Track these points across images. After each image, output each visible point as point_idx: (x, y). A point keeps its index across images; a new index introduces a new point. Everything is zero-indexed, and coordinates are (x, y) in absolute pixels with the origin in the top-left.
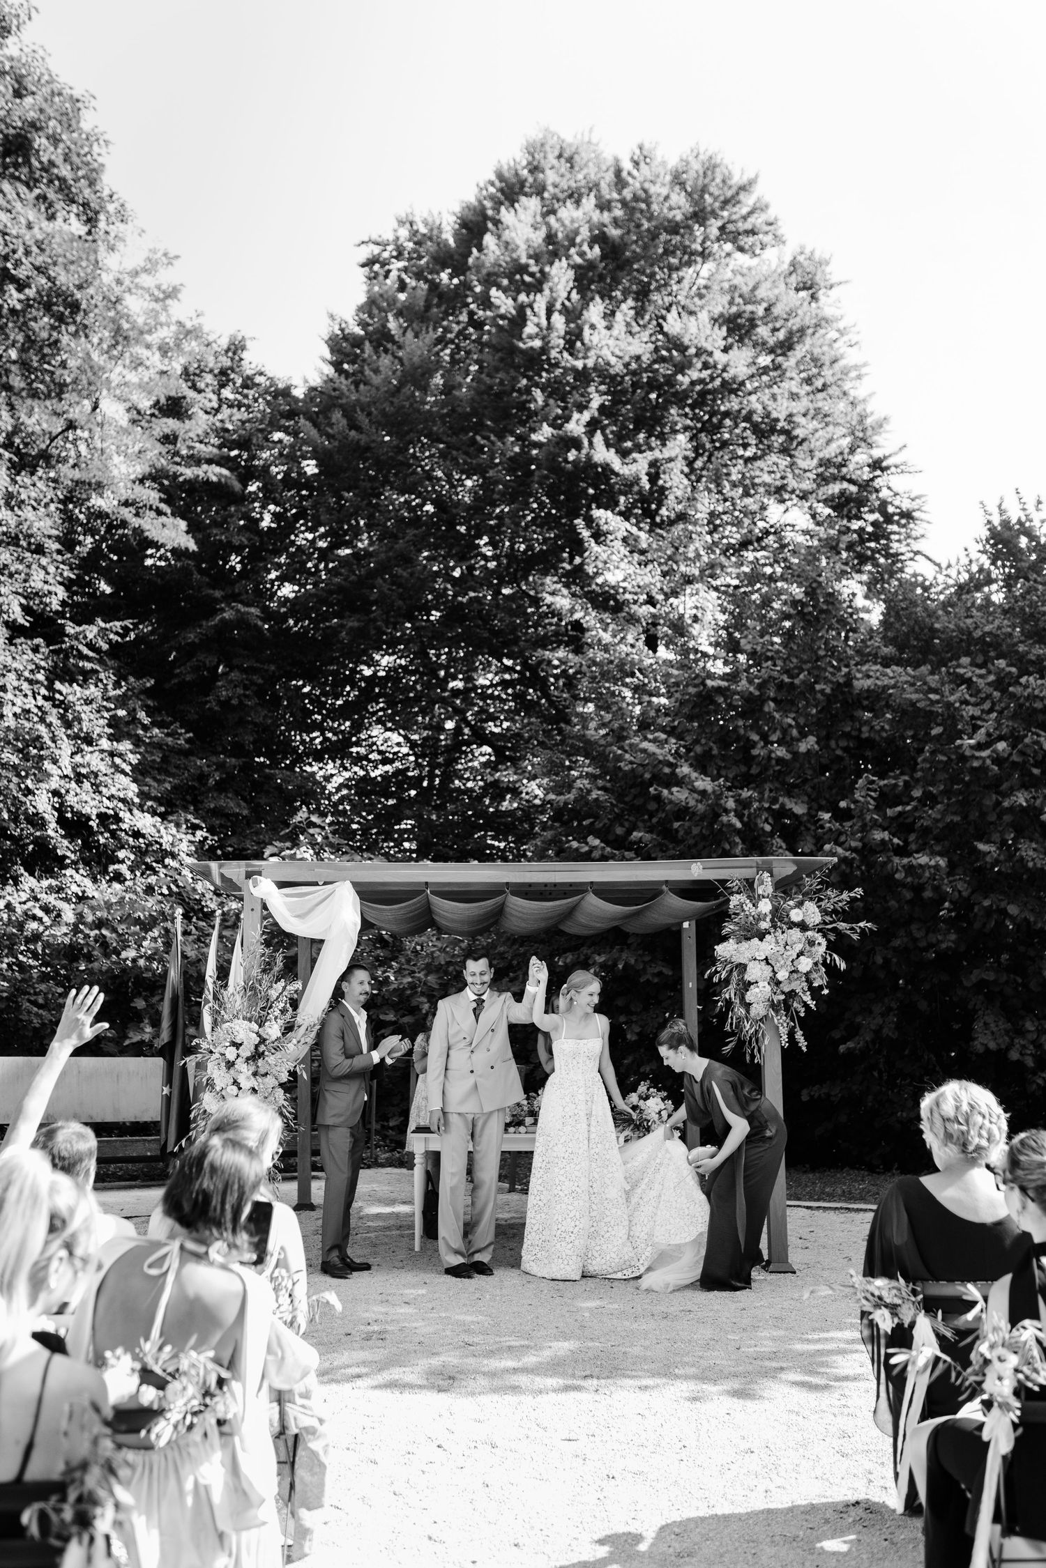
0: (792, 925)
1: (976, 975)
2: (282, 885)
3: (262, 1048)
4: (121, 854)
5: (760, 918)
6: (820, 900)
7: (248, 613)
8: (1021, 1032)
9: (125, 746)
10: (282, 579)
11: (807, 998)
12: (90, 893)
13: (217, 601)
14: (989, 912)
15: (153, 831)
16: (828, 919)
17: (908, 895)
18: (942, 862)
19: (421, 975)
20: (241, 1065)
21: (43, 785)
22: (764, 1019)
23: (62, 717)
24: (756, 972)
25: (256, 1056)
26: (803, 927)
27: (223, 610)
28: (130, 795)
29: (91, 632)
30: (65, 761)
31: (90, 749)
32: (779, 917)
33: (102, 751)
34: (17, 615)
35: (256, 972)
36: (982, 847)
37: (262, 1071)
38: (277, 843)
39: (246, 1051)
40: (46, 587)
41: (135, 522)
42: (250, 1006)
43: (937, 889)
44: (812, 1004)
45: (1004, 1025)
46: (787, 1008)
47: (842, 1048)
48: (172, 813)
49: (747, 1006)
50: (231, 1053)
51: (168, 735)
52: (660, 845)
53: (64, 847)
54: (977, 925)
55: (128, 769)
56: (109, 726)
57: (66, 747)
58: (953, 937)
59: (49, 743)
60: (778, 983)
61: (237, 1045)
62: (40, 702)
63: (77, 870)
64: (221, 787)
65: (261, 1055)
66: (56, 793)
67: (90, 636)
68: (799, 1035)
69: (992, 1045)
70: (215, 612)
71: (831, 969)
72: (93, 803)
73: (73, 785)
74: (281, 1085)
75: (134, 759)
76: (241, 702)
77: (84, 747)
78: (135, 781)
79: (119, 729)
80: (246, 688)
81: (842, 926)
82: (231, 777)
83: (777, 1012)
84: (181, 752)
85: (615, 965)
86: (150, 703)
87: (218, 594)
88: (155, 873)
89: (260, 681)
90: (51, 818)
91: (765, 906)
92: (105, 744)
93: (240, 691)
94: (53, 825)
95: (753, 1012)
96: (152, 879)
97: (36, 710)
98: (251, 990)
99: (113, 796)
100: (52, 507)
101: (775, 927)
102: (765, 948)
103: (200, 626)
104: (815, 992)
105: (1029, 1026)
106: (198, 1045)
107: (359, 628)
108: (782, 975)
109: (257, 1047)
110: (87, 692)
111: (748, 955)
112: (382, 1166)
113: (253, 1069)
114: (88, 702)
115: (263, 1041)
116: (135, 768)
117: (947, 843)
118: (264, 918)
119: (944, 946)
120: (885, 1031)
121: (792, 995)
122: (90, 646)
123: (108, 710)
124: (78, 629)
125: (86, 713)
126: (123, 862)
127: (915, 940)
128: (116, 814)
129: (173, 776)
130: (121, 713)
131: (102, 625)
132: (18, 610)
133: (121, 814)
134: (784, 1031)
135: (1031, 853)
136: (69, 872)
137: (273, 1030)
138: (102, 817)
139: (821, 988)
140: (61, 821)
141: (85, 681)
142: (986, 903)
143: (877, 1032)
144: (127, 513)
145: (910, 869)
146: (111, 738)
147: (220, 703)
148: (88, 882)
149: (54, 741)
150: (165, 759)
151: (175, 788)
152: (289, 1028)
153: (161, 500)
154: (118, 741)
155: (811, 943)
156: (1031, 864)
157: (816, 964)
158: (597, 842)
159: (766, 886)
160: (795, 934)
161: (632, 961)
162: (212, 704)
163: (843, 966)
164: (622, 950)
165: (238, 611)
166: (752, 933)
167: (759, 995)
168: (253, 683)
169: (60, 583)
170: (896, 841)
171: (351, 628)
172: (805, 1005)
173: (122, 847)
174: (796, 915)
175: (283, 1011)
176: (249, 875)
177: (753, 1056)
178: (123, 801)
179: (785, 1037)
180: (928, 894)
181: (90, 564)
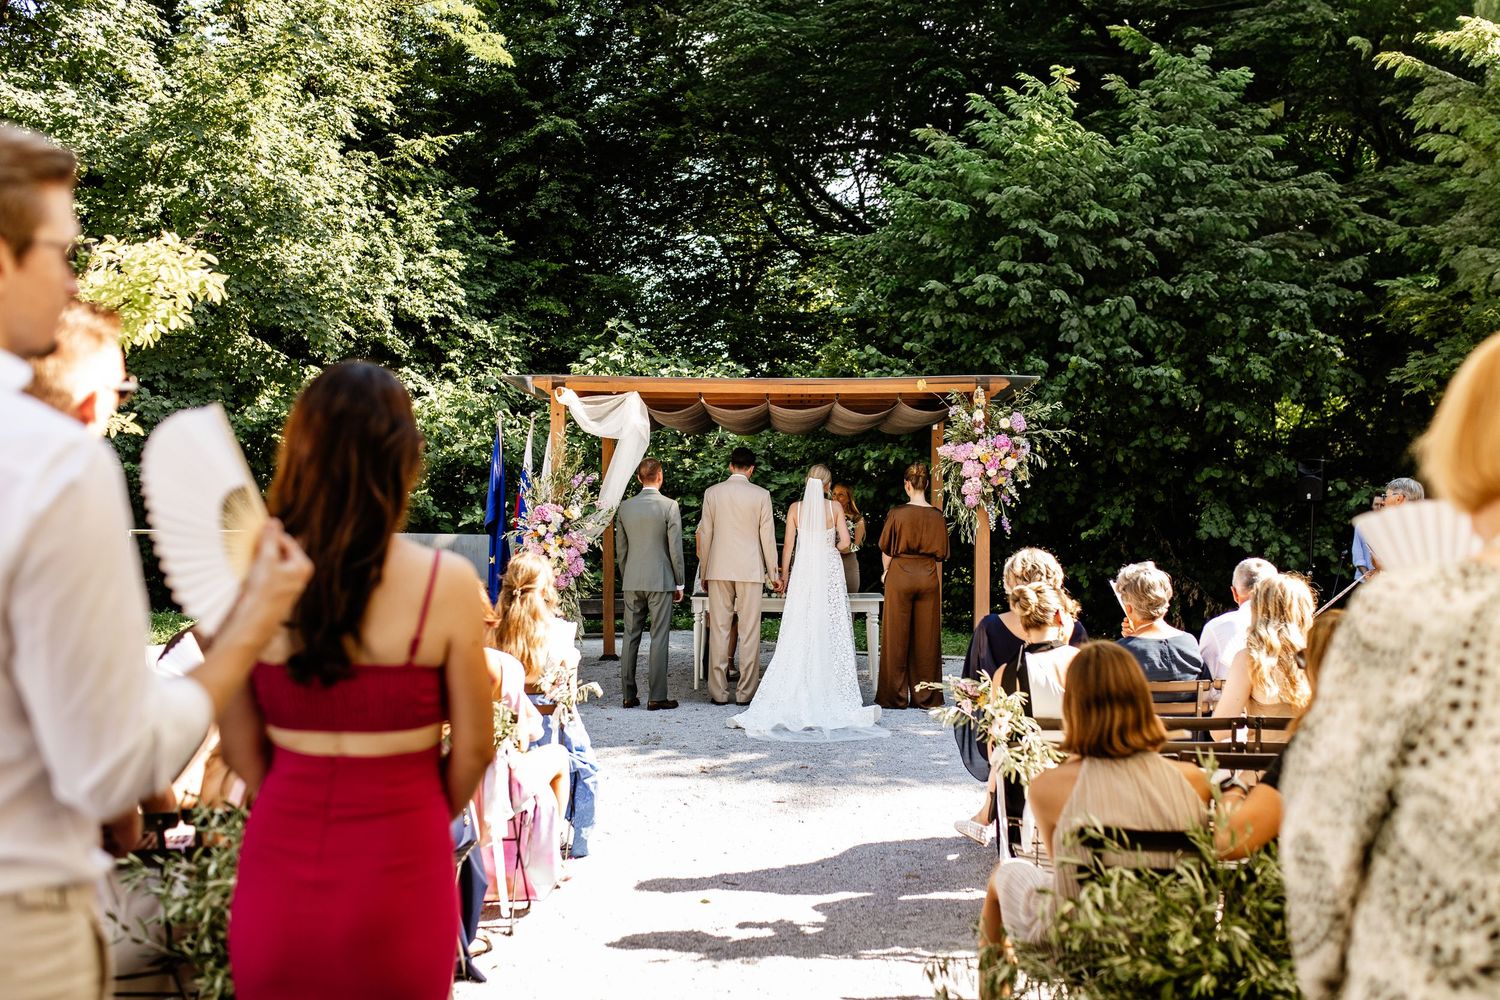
0: (1000, 431)
1: (1207, 473)
2: (582, 394)
3: (566, 526)
4: (452, 354)
5: (976, 425)
6: (1027, 410)
7: (566, 126)
8: (1243, 523)
9: (453, 254)
10: (599, 90)
11: (1013, 491)
12: (424, 389)
13: (537, 113)
14: (1218, 417)
15: (481, 333)
16: (1034, 426)
17: (1148, 401)
18: (1176, 374)
19: (721, 466)
20: (550, 539)
21: (380, 291)
22: (977, 507)
23: (394, 226)
24: (969, 469)
25: (563, 531)
26: (1011, 433)
27: (541, 121)
28: (458, 299)
29: (419, 145)
30: (399, 268)
31: (421, 256)
32: (990, 423)
33: (433, 258)
34: (351, 129)
35: (561, 465)
36: (1213, 359)
37: (567, 543)
38: (591, 347)
39: (553, 528)
40: (376, 103)
41: (456, 36)
42: (557, 492)
43: (1173, 397)
44: (1017, 496)
45: (1228, 515)
46: (996, 498)
47: (1084, 535)
48: (497, 315)
49: (962, 497)
50: (542, 530)
51: (492, 242)
52: (929, 354)
53: (401, 346)
54: (1209, 429)
55: (456, 275)
56: (438, 234)
57: (399, 256)
58: (1186, 439)
59: (384, 252)
60: (988, 479)
61: (547, 524)
62: (374, 211)
63: (413, 369)
64: (542, 291)
65: (566, 532)
66: (391, 298)
67: (419, 149)
68: (1005, 521)
69: (1215, 534)
70: (534, 123)
71: (1033, 467)
72: (424, 308)
73: (407, 291)
74: (584, 556)
75: (462, 266)
76: (560, 210)
77: (415, 253)
78: (463, 286)
79: (446, 238)
80: (564, 196)
81: (1046, 432)
82: (553, 280)
83: (987, 502)
84: (504, 257)
85: (887, 459)
86: (474, 210)
87: (537, 105)
88: (483, 370)
89: (578, 190)
90: (387, 321)
91: (979, 415)
92: (435, 251)
93: (559, 200)
94: (390, 328)
95: (967, 501)
96: (481, 377)
97: (370, 219)
98: (559, 481)
99: (443, 300)
100: (378, 23)
101: (987, 432)
102: (978, 450)
103: (521, 137)
104: (1019, 486)
105: (1251, 518)
106: (516, 524)
107: (669, 140)
108: (991, 472)
109: (562, 525)
110: (417, 203)
111: (964, 455)
112: (680, 629)
113: (559, 542)
114: (418, 211)
115: (567, 520)
116: (462, 274)
117: (1187, 355)
118: (568, 421)
119: (1177, 447)
120: (1123, 521)
121: (999, 488)
122: (419, 159)
123: (436, 219)
124: (407, 142)
125: (418, 222)
126: (453, 360)
127: (1153, 442)
128: (446, 317)
129: (497, 280)
130: (449, 222)
131: (429, 138)
132: (350, 125)
133: (451, 317)
134: (992, 518)
135: (1258, 365)
136: (406, 370)
137: (575, 512)
138: (434, 320)
139: (1024, 483)
140: (397, 322)
141: (415, 190)
142: (1217, 410)
143: (1116, 521)
144: (448, 27)
145: (1147, 380)
146: (440, 246)
147: (540, 211)
148: (422, 379)
149: (389, 251)
150: (490, 264)
151: (500, 292)
152: (590, 509)
153: (481, 18)
154: (447, 249)
155: (1017, 446)
156: (1256, 376)
157: (1020, 464)
158: (873, 350)
159: (980, 399)
160: (1003, 438)
161: (902, 457)
162: (533, 213)
163: (1044, 465)
164: (892, 448)
165: (556, 123)
166: (968, 437)
167: (972, 487)
168: (570, 192)
169: (389, 98)
170: (1136, 353)
171: (663, 140)
172: (1011, 497)
173: (454, 347)
174: (1005, 423)
175: (584, 497)
176: (555, 386)
177: (966, 538)
178: (453, 304)
179: (993, 523)
180: (1165, 401)
181: (416, 77)
